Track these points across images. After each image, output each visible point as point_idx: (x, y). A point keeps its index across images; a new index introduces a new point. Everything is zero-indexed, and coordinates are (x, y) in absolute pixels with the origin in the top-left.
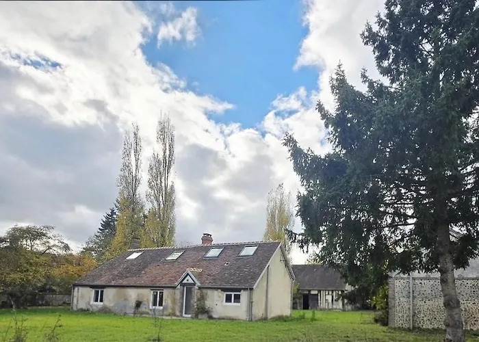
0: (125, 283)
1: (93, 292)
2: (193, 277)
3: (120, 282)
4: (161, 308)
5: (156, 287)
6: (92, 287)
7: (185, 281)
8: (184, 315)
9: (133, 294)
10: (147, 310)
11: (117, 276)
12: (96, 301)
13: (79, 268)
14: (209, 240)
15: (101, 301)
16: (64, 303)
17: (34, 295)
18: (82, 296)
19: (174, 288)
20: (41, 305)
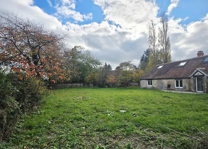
0: (161, 77)
1: (147, 82)
2: (202, 72)
3: (159, 77)
4: (182, 88)
5: (177, 78)
6: (147, 80)
7: (196, 74)
8: (197, 91)
9: (166, 82)
10: (174, 88)
11: (156, 75)
12: (149, 84)
13: (138, 74)
14: (202, 54)
15: (151, 84)
16: (135, 85)
17: (127, 83)
18: (144, 83)
19: (190, 78)
20: (129, 86)
